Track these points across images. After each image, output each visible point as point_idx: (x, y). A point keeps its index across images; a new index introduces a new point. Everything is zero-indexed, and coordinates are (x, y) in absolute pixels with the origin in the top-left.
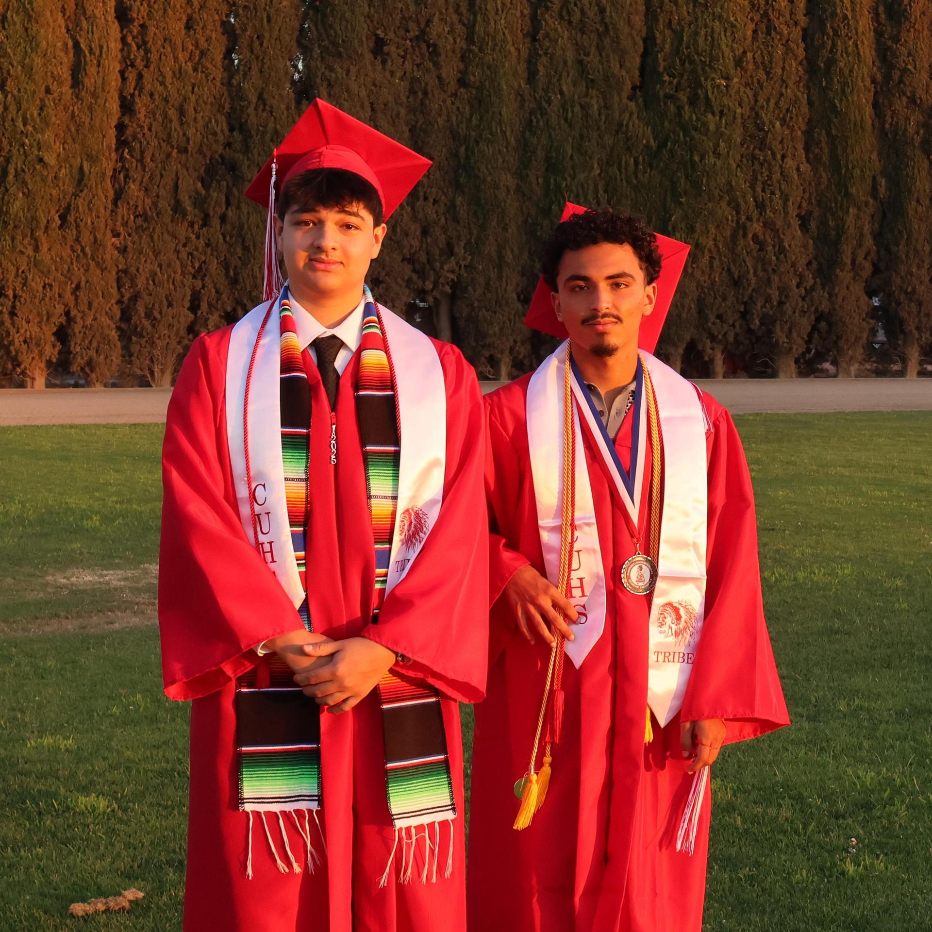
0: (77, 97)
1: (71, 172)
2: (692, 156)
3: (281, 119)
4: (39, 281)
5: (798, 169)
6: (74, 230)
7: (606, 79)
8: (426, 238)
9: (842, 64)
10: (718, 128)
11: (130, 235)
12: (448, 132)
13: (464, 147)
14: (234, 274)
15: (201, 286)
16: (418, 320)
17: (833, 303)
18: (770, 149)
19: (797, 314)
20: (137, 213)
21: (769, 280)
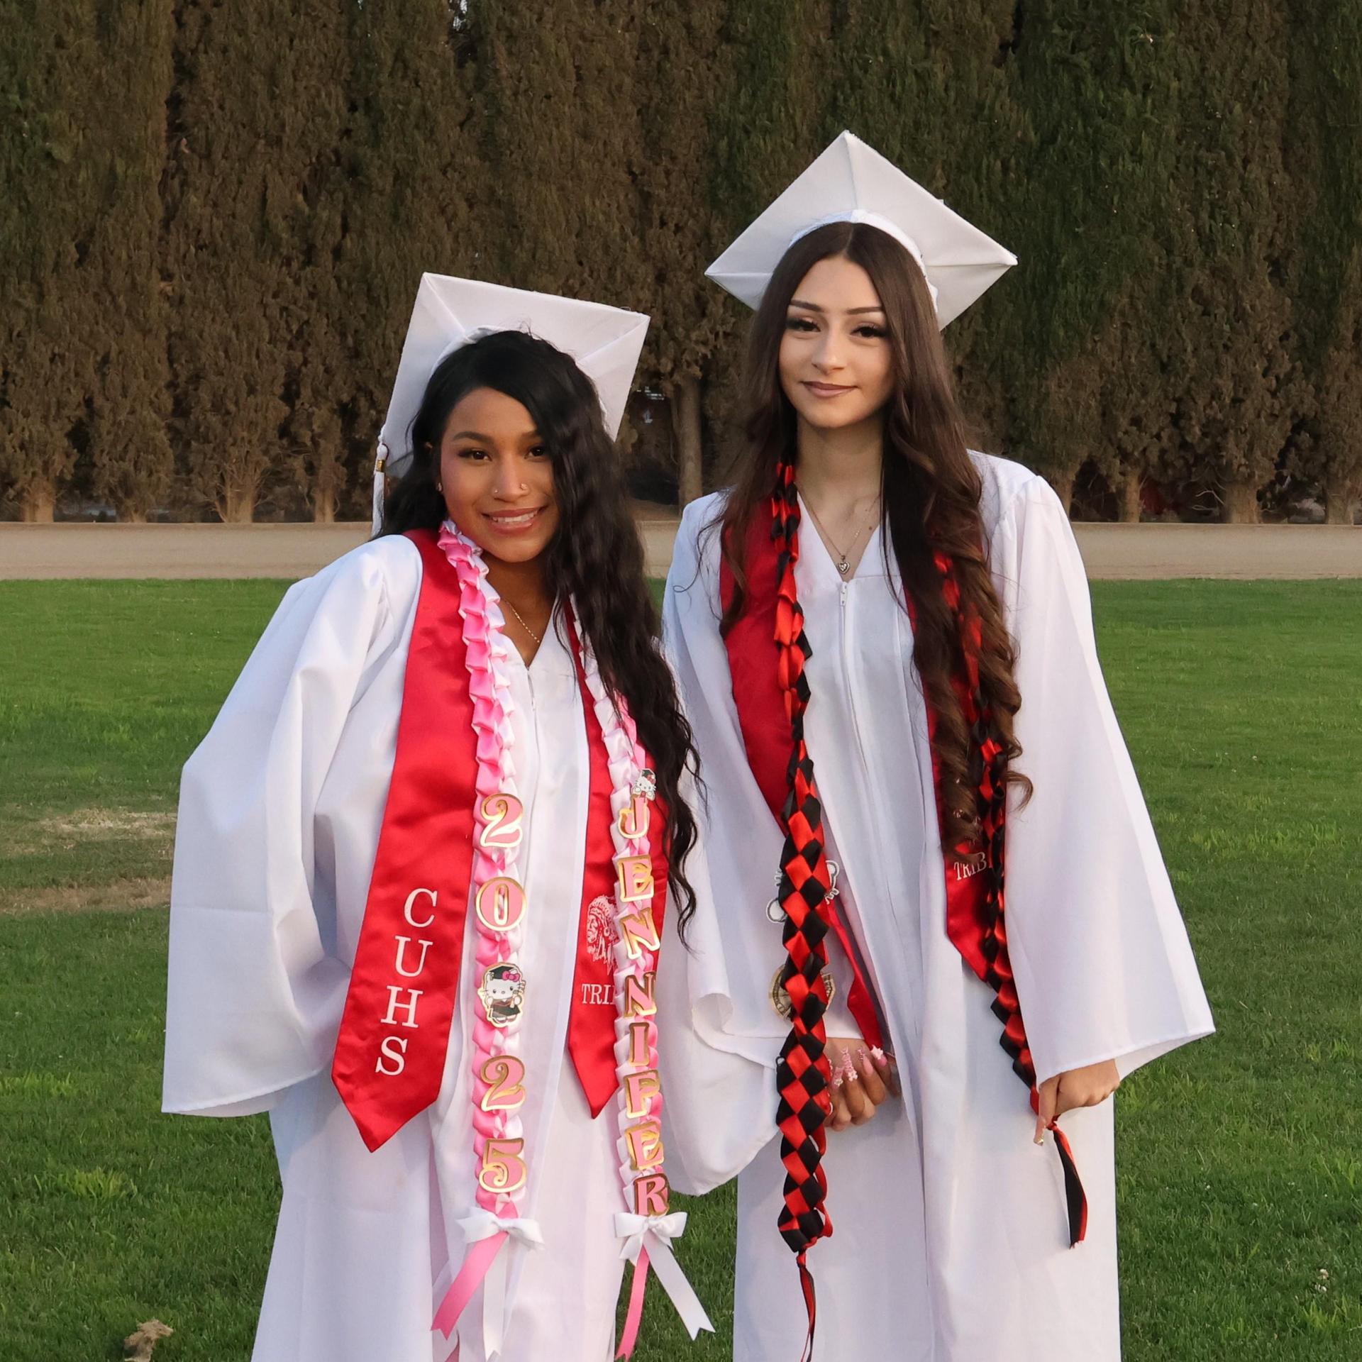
0: (105, 55)
1: (95, 174)
2: (1096, 159)
3: (431, 91)
4: (44, 349)
5: (1270, 184)
6: (100, 267)
7: (959, 30)
8: (663, 289)
9: (1346, 11)
10: (1139, 114)
11: (188, 277)
12: (700, 115)
13: (726, 139)
14: (355, 342)
15: (301, 359)
16: (648, 421)
17: (1322, 403)
18: (1224, 148)
19: (1263, 420)
20: (201, 242)
21: (1217, 361)
